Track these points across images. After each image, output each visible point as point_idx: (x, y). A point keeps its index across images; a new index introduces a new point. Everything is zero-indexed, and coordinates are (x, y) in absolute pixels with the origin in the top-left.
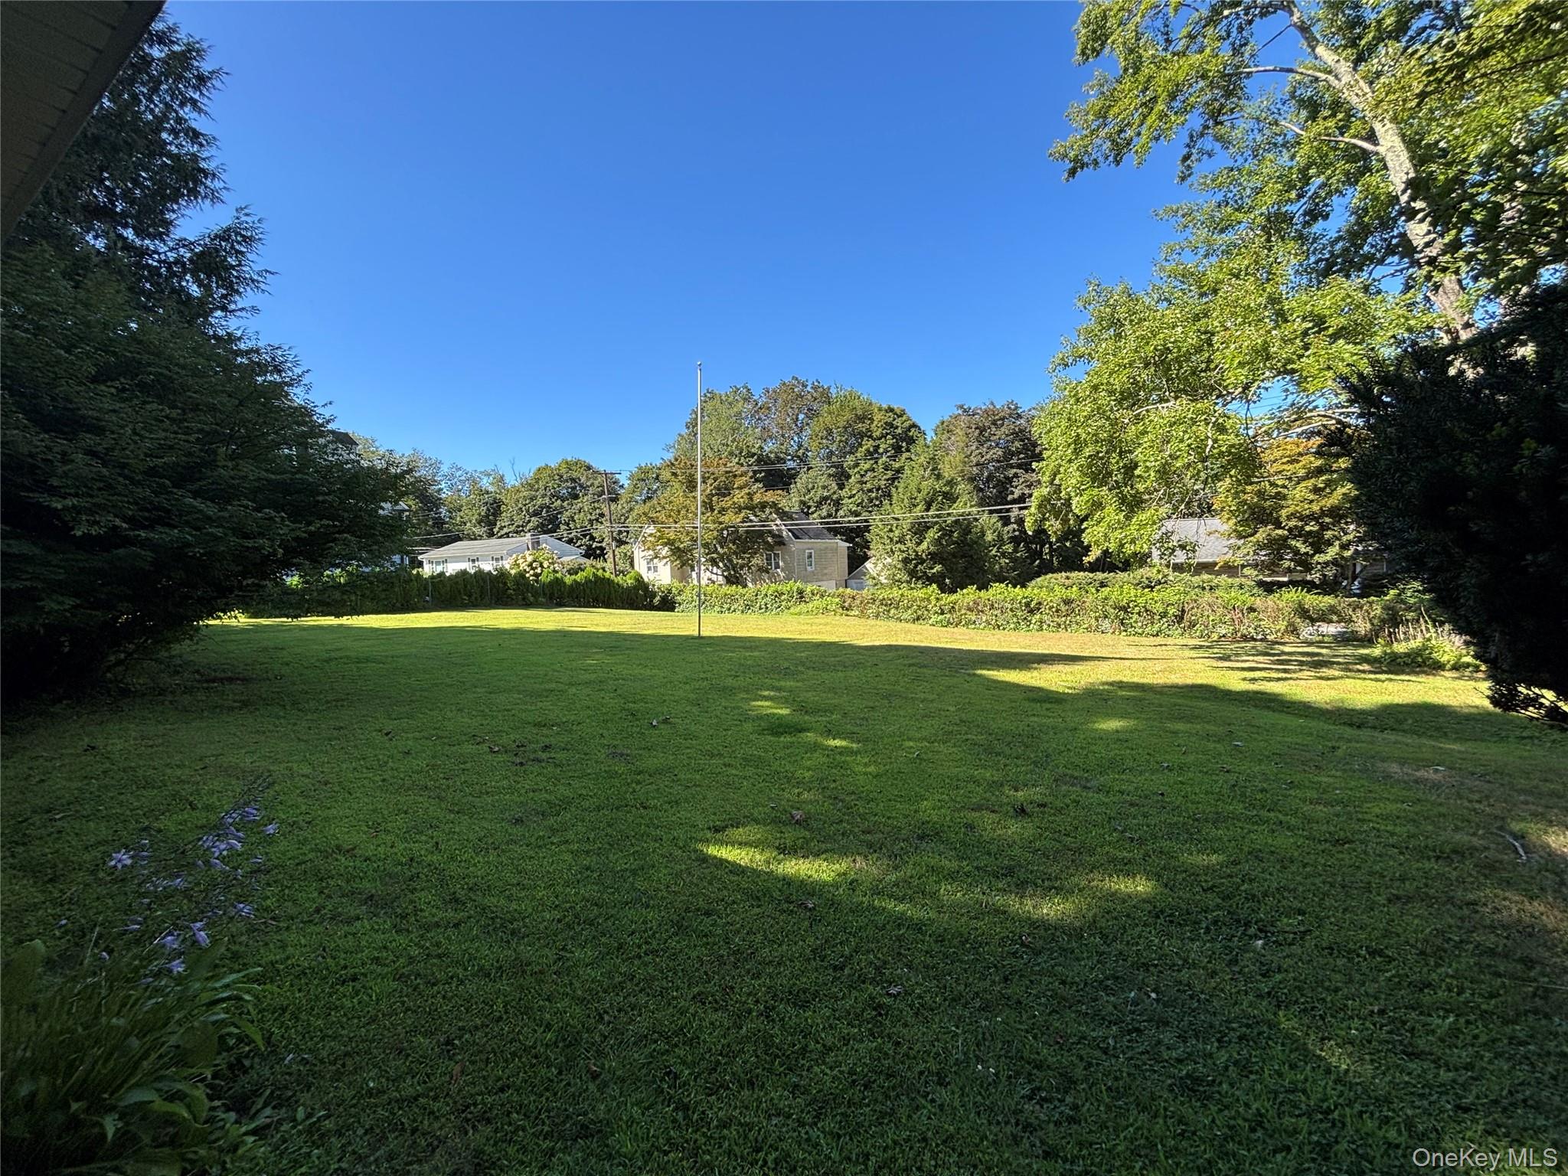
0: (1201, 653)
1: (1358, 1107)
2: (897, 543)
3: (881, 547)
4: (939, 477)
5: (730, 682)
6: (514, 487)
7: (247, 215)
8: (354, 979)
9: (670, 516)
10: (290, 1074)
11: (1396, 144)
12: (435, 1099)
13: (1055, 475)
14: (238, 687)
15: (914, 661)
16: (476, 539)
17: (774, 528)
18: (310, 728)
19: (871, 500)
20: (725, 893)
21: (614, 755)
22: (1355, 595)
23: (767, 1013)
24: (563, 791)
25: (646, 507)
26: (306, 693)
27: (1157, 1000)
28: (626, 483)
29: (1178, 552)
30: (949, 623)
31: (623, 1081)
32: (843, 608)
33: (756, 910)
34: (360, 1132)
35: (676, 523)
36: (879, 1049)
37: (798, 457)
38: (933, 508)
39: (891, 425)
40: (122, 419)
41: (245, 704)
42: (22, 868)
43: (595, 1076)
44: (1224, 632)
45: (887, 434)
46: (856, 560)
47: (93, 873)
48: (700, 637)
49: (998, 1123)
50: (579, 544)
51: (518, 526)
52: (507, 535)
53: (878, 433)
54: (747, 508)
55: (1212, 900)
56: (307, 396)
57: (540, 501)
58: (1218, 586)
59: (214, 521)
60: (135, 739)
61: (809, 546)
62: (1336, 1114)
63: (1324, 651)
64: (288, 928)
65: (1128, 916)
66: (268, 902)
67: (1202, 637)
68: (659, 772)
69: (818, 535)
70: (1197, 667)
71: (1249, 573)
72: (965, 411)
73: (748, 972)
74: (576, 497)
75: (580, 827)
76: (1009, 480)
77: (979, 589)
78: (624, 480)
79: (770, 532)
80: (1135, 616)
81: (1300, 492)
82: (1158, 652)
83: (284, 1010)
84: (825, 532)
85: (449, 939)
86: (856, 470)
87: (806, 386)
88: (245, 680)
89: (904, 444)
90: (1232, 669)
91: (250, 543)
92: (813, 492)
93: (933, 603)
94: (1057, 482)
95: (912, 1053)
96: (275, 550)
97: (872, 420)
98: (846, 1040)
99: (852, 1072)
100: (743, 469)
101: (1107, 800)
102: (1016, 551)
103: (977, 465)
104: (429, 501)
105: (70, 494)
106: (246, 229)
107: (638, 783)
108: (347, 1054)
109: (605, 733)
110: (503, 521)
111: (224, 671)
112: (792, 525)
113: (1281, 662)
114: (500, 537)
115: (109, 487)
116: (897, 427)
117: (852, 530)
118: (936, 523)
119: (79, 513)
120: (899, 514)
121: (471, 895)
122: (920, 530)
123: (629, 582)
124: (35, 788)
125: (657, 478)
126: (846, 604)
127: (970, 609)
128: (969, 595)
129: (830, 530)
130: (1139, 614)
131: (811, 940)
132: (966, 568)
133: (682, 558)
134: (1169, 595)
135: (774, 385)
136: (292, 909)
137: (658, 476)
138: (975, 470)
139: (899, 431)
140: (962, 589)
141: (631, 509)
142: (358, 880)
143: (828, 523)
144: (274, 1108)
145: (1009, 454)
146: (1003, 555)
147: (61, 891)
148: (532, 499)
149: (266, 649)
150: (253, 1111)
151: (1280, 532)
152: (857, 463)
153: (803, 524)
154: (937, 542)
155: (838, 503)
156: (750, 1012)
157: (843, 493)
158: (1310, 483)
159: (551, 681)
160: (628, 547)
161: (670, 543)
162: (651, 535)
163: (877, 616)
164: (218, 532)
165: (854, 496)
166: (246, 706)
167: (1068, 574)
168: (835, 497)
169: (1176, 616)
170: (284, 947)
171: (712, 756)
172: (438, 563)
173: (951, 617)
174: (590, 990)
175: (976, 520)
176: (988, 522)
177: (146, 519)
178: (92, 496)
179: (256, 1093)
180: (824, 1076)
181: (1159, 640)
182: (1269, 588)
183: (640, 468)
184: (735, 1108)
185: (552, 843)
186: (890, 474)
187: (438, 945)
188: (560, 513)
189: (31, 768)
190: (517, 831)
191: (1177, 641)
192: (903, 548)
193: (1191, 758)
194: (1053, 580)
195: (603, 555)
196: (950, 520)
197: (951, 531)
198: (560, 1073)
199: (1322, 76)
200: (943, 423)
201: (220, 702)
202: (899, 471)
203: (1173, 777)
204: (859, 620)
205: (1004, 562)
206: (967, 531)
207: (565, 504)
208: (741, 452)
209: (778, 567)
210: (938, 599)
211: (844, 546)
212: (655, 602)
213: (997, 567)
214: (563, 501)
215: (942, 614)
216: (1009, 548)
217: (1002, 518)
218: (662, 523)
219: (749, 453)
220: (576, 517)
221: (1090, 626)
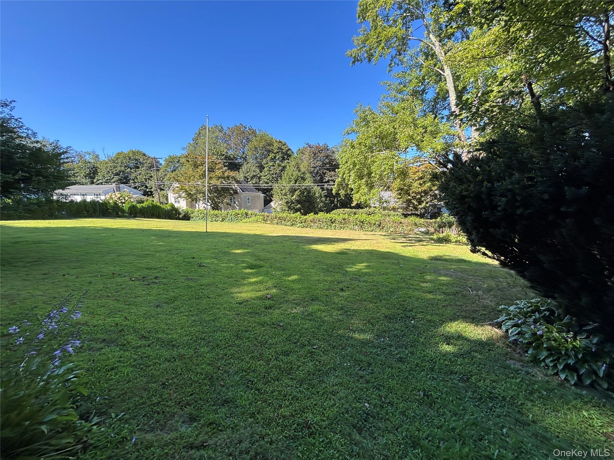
0: (386, 237)
1: (439, 358)
2: (284, 195)
3: (278, 197)
4: (299, 171)
6: (104, 161)
8: (113, 369)
9: (186, 179)
10: (101, 404)
11: (449, 74)
13: (344, 175)
16: (83, 185)
17: (233, 187)
19: (273, 178)
20: (250, 324)
21: (188, 279)
22: (429, 219)
23: (277, 359)
24: (172, 294)
25: (173, 175)
27: (389, 340)
29: (384, 203)
30: (304, 226)
32: (264, 220)
33: (263, 329)
35: (189, 182)
36: (315, 364)
37: (243, 158)
38: (297, 183)
39: (281, 148)
43: (223, 386)
44: (393, 230)
45: (279, 152)
46: (267, 202)
48: (207, 232)
50: (140, 189)
51: (108, 180)
52: (102, 183)
53: (276, 151)
54: (221, 178)
55: (400, 311)
56: (10, 112)
57: (119, 169)
58: (390, 215)
61: (249, 195)
62: (434, 361)
63: (421, 237)
65: (378, 318)
67: (386, 232)
68: (209, 285)
69: (252, 191)
70: (386, 242)
71: (400, 210)
72: (309, 146)
73: (266, 348)
74: (138, 168)
75: (185, 307)
76: (324, 174)
77: (315, 214)
78: (162, 162)
79: (232, 188)
80: (366, 225)
81: (416, 184)
82: (372, 237)
84: (255, 190)
86: (267, 165)
87: (246, 128)
89: (286, 157)
90: (397, 242)
92: (249, 173)
93: (299, 219)
94: (344, 177)
95: (325, 364)
97: (273, 145)
98: (304, 363)
99: (308, 372)
100: (219, 161)
101: (366, 284)
102: (326, 200)
103: (313, 167)
107: (203, 289)
109: (180, 271)
110: (99, 177)
112: (241, 186)
113: (410, 240)
114: (98, 184)
116: (283, 149)
117: (265, 189)
118: (299, 189)
120: (285, 184)
121: (150, 334)
122: (293, 191)
123: (169, 207)
125: (178, 162)
127: (311, 221)
128: (311, 216)
130: (367, 224)
131: (284, 336)
132: (309, 206)
133: (192, 198)
134: (377, 217)
135: (232, 126)
138: (312, 169)
139: (284, 151)
140: (308, 214)
141: (166, 175)
143: (255, 186)
144: (99, 416)
145: (324, 164)
146: (322, 201)
148: (114, 167)
150: (90, 418)
151: (409, 197)
152: (267, 162)
153: (246, 186)
154: (299, 196)
155: (260, 178)
156: (271, 359)
157: (262, 174)
158: (418, 182)
159: (146, 250)
160: (165, 192)
161: (186, 191)
162: (177, 187)
163: (277, 224)
165: (266, 176)
167: (344, 209)
168: (258, 175)
169: (378, 225)
171: (229, 278)
173: (305, 225)
174: (211, 361)
175: (313, 188)
176: (316, 189)
179: (89, 413)
180: (300, 374)
181: (373, 233)
182: (406, 216)
183: (170, 157)
184: (275, 387)
185: (176, 313)
186: (280, 168)
187: (144, 353)
188: (130, 175)
191: (378, 233)
192: (286, 197)
193: (389, 271)
194: (339, 211)
195: (153, 195)
196: (303, 187)
197: (304, 192)
198: (210, 387)
199: (431, 45)
200: (299, 150)
202: (284, 167)
203: (385, 277)
204: (271, 225)
205: (322, 204)
206: (309, 192)
207: (132, 171)
208: (218, 154)
209: (235, 203)
210: (300, 217)
211: (262, 195)
212: (181, 216)
213: (319, 206)
214: (131, 169)
215: (302, 223)
216: (323, 199)
217: (321, 188)
218: (182, 182)
219: (221, 154)
220: (138, 177)
221: (351, 228)
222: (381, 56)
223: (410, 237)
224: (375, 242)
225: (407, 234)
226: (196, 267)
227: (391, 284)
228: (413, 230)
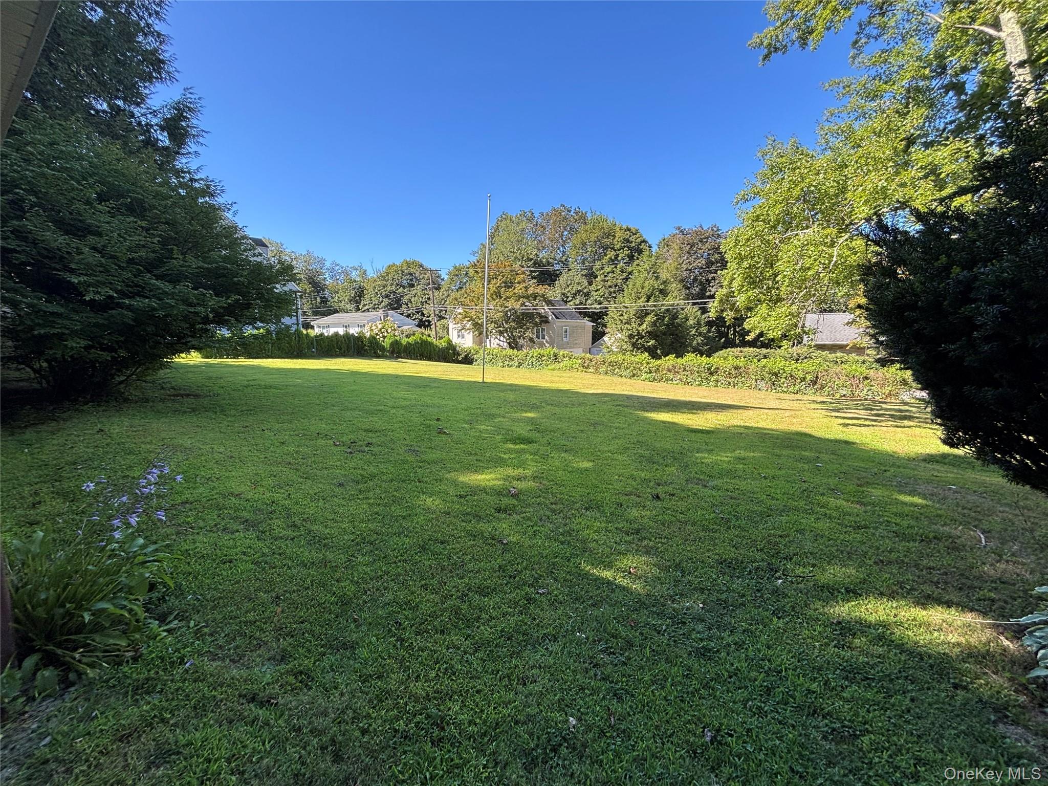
0: (823, 406)
2: (625, 323)
3: (614, 326)
4: (657, 278)
5: (494, 411)
6: (372, 278)
7: (191, 93)
8: (230, 562)
9: (473, 301)
10: (189, 605)
11: (1016, 30)
12: (265, 623)
14: (191, 400)
15: (621, 403)
16: (348, 312)
17: (543, 311)
18: (228, 426)
19: (610, 294)
20: (455, 532)
21: (409, 451)
23: (462, 598)
24: (373, 469)
25: (458, 294)
26: (230, 405)
27: (702, 608)
28: (446, 277)
30: (654, 379)
31: (370, 624)
32: (583, 366)
33: (470, 543)
34: (223, 635)
35: (476, 305)
36: (522, 621)
37: (562, 262)
38: (652, 298)
39: (628, 241)
40: (112, 227)
41: (194, 410)
42: (57, 493)
43: (355, 621)
44: (845, 393)
45: (625, 247)
46: (597, 336)
47: (95, 498)
48: (483, 382)
49: (580, 662)
50: (414, 318)
51: (375, 305)
52: (368, 310)
53: (618, 246)
54: (523, 297)
55: (760, 556)
57: (389, 288)
58: (847, 361)
59: (169, 295)
60: (127, 427)
61: (567, 324)
63: (914, 409)
64: (198, 533)
65: (702, 562)
66: (189, 519)
67: (827, 395)
68: (434, 462)
69: (572, 317)
70: (816, 415)
71: (870, 353)
72: (681, 231)
73: (458, 575)
74: (413, 286)
75: (378, 491)
76: (708, 282)
77: (677, 357)
78: (444, 275)
79: (539, 314)
80: (783, 380)
82: (796, 405)
83: (190, 574)
84: (578, 315)
85: (287, 545)
86: (602, 272)
87: (570, 211)
88: (197, 396)
89: (636, 254)
90: (837, 417)
91: (192, 310)
92: (570, 287)
93: (645, 365)
94: (733, 285)
95: (541, 624)
96: (208, 315)
97: (614, 236)
98: (504, 615)
99: (502, 631)
100: (523, 270)
101: (716, 494)
102: (709, 331)
103: (687, 270)
104: (317, 286)
105: (82, 274)
106: (190, 103)
107: (420, 467)
108: (220, 598)
109: (407, 438)
110: (366, 301)
111: (184, 390)
112: (553, 309)
114: (364, 311)
115: (106, 271)
116: (632, 242)
117: (596, 314)
118: (653, 311)
119: (89, 286)
120: (629, 304)
121: (304, 523)
122: (642, 315)
123: (444, 344)
124: (68, 451)
126: (586, 365)
127: (669, 371)
128: (670, 360)
129: (580, 313)
130: (785, 378)
131: (500, 561)
132: (673, 343)
133: (480, 330)
134: (808, 366)
135: (547, 210)
136: (202, 524)
137: (467, 274)
138: (685, 274)
139: (633, 245)
140: (665, 357)
141: (449, 295)
142: (240, 511)
143: (580, 309)
144: (179, 621)
145: (709, 263)
146: (700, 334)
147: (77, 506)
148: (384, 287)
149: (210, 378)
150: (167, 621)
152: (603, 267)
153: (563, 309)
154: (654, 324)
155: (587, 295)
156: (452, 596)
157: (592, 288)
159: (381, 405)
160: (445, 321)
161: (472, 319)
162: (460, 313)
163: (606, 373)
164: (172, 302)
165: (599, 290)
166: (194, 411)
167: (742, 349)
168: (585, 291)
169: (811, 381)
170: (195, 543)
171: (471, 454)
172: (323, 328)
173: (656, 376)
174: (363, 578)
175: (682, 309)
176: (691, 312)
177: (131, 292)
178: (96, 276)
179: (171, 613)
180: (486, 631)
181: (798, 396)
182: (883, 364)
183: (455, 267)
185: (359, 499)
186: (625, 275)
187: (280, 548)
188: (402, 296)
189: (66, 440)
190: (341, 490)
191: (809, 398)
192: (629, 327)
193: (782, 472)
194: (731, 353)
195: (429, 325)
196: (664, 308)
197: (664, 317)
198: (337, 617)
200: (664, 240)
201: (180, 408)
202: (630, 273)
203: (766, 483)
204: (594, 376)
205: (700, 339)
206: (675, 317)
207: (405, 290)
208: (523, 258)
209: (543, 338)
210: (648, 363)
211: (589, 324)
212: (460, 358)
213: (695, 342)
214: (404, 288)
215: (650, 372)
216: (704, 329)
217: (700, 308)
218: (468, 305)
219: (528, 258)
220: (413, 300)
221: (751, 385)
222: (828, 29)
223: (882, 409)
224: (787, 413)
225: (880, 403)
226: (435, 434)
227: (773, 498)
228: (897, 395)
